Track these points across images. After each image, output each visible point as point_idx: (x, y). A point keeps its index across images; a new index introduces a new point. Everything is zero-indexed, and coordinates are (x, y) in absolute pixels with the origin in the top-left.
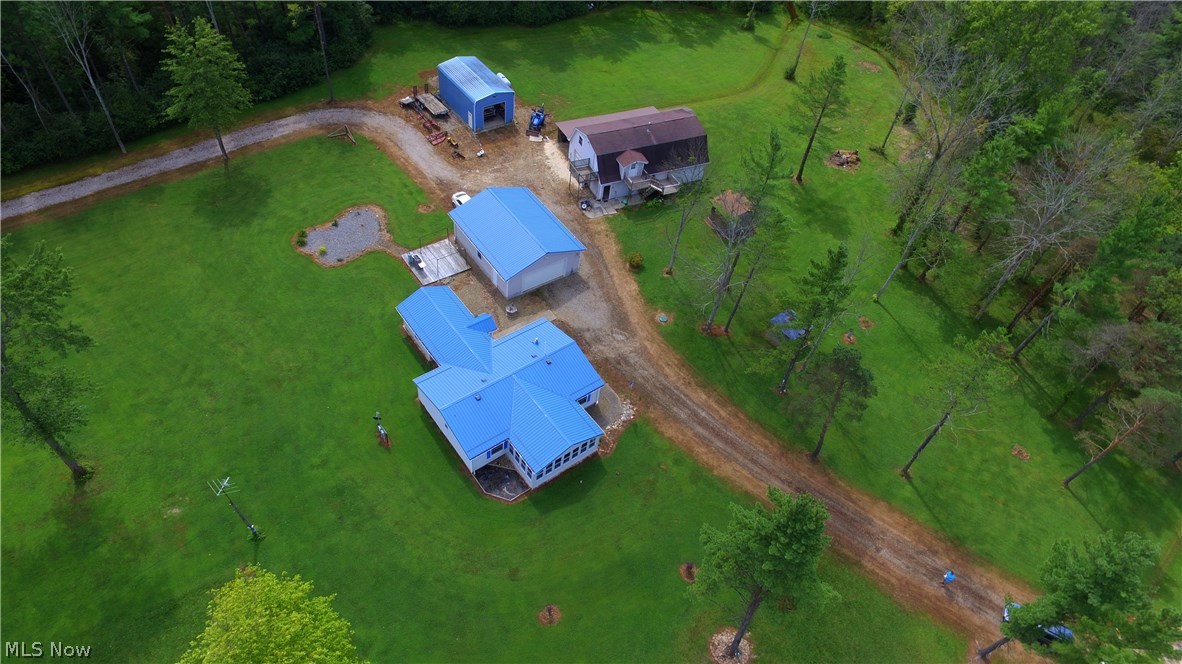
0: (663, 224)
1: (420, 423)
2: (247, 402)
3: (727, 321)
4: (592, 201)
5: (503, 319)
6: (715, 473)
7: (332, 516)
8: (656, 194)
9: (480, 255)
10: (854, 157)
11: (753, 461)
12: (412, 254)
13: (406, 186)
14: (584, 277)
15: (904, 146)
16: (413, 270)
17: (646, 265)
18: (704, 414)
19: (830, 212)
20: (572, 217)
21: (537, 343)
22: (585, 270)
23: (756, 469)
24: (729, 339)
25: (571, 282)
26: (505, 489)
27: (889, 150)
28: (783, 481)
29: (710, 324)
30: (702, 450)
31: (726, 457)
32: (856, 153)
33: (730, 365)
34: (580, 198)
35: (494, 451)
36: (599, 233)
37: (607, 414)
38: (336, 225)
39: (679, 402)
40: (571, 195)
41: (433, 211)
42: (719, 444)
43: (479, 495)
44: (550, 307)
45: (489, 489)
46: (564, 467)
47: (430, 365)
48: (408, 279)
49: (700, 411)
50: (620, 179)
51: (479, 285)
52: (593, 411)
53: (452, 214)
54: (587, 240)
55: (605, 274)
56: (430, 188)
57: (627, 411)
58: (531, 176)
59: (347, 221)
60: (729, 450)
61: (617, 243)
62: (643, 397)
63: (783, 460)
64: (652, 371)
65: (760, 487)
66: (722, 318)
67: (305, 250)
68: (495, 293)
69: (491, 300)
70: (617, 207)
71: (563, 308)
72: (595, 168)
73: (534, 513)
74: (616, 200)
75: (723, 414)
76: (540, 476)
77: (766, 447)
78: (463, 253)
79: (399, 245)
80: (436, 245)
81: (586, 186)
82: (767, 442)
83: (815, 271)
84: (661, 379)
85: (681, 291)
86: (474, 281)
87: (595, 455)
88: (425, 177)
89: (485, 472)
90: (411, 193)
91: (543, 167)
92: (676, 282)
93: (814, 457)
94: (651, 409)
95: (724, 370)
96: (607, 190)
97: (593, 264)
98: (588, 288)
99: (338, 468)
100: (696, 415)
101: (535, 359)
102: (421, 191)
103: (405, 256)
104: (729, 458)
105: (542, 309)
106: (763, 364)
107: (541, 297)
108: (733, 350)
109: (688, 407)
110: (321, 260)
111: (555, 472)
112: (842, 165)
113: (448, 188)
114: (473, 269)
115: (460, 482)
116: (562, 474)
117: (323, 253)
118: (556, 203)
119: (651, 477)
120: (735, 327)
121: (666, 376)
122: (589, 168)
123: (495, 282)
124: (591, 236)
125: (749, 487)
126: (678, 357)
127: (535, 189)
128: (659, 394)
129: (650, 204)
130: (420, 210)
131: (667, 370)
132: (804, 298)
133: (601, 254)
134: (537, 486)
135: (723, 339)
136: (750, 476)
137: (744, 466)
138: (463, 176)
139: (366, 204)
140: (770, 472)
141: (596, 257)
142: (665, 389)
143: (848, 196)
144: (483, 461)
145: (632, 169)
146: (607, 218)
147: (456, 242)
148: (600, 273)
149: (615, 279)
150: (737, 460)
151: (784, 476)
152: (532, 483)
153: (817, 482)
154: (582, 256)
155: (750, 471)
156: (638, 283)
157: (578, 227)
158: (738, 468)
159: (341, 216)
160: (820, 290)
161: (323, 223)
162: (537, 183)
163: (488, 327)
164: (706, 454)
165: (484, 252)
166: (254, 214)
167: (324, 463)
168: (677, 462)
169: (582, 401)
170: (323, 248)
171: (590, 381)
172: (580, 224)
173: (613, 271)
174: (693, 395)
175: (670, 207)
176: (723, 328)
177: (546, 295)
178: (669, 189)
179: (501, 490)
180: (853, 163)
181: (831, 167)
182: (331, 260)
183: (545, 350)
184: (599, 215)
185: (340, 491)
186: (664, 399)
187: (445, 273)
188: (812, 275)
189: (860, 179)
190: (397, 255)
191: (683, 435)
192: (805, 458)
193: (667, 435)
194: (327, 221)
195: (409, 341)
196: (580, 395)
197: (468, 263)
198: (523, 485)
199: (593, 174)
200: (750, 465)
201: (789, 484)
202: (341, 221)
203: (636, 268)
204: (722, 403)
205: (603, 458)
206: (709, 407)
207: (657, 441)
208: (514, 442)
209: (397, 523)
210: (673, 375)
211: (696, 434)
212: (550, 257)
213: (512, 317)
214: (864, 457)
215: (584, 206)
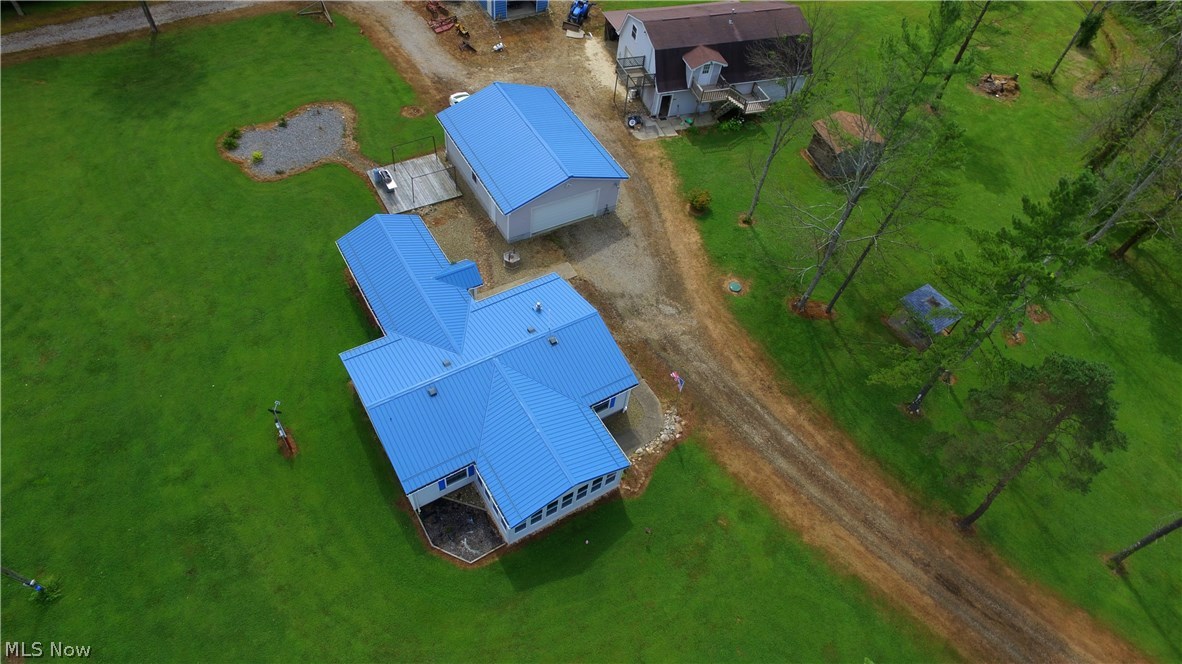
0: (739, 155)
1: (348, 422)
3: (831, 297)
4: (644, 118)
5: (498, 271)
6: (806, 538)
7: (178, 568)
8: (735, 112)
9: (474, 178)
10: (1012, 83)
11: (866, 522)
12: (381, 170)
13: (390, 82)
14: (624, 220)
15: (1080, 75)
16: (380, 192)
17: (713, 207)
18: (790, 439)
20: (614, 137)
21: (539, 310)
22: (625, 209)
23: (871, 537)
24: (832, 323)
25: (604, 225)
26: (464, 542)
27: (1060, 79)
28: (915, 562)
29: (805, 300)
30: (784, 498)
31: (823, 513)
32: (1015, 78)
33: (833, 365)
34: (631, 114)
35: (450, 481)
36: (651, 161)
37: (638, 426)
38: (283, 125)
39: (753, 417)
40: (614, 107)
41: (422, 115)
42: (814, 491)
43: (422, 549)
44: (570, 258)
45: (439, 539)
46: (561, 513)
47: (373, 331)
48: (371, 199)
49: (784, 433)
50: (686, 87)
51: (470, 220)
52: (618, 425)
53: (442, 117)
54: (633, 169)
55: (654, 217)
56: (423, 87)
57: (672, 426)
58: (564, 80)
59: (301, 122)
60: (829, 501)
61: (676, 175)
62: (696, 404)
63: (916, 524)
64: (713, 364)
65: (878, 569)
66: (823, 294)
67: (234, 155)
68: (492, 232)
69: (484, 243)
70: (677, 128)
71: (589, 260)
72: (652, 69)
73: (506, 587)
74: (678, 118)
75: (821, 440)
76: (518, 529)
77: (888, 500)
78: (454, 174)
79: (366, 158)
80: (419, 161)
81: (638, 96)
82: (889, 492)
84: (727, 378)
85: (764, 248)
86: (463, 215)
87: (615, 494)
88: (418, 72)
89: (436, 510)
90: (395, 91)
91: (580, 69)
92: (756, 236)
93: (966, 524)
94: (709, 424)
95: (824, 372)
96: (666, 101)
97: (638, 202)
98: (628, 235)
99: (206, 486)
100: (775, 438)
101: (532, 336)
102: (410, 89)
103: (371, 173)
104: (828, 516)
105: (558, 260)
107: (560, 242)
108: (837, 341)
109: (766, 426)
110: (255, 171)
111: (547, 521)
112: (994, 93)
113: (446, 87)
114: (465, 197)
115: (394, 524)
116: (560, 523)
117: (258, 161)
118: (595, 116)
119: (702, 539)
120: (841, 306)
121: (735, 374)
122: (643, 70)
123: (493, 217)
124: (639, 164)
125: (859, 567)
126: (754, 345)
127: (567, 97)
128: (723, 403)
129: (725, 126)
130: (404, 114)
131: (737, 366)
133: (650, 190)
134: (516, 540)
135: (823, 323)
136: (862, 549)
137: (852, 530)
138: (470, 75)
139: (330, 101)
140: (894, 544)
141: (643, 194)
142: (731, 395)
144: (432, 494)
145: (703, 73)
146: (663, 141)
147: (448, 159)
148: (647, 215)
149: (668, 224)
150: (841, 519)
151: (918, 554)
152: (510, 537)
153: (970, 568)
154: (622, 189)
155: (862, 540)
156: (702, 232)
157: (621, 151)
158: (843, 533)
159: (293, 114)
161: (266, 122)
162: (571, 90)
163: (470, 282)
164: (792, 505)
165: (480, 173)
166: (174, 104)
167: (187, 476)
168: (745, 515)
169: (598, 408)
170: (257, 153)
171: (616, 374)
172: (625, 148)
173: (666, 214)
174: (775, 408)
175: (754, 132)
176: (824, 307)
177: (566, 240)
178: (753, 107)
179: (458, 543)
181: (979, 95)
182: (267, 171)
183: (547, 324)
184: (653, 136)
185: (200, 526)
186: (729, 410)
187: (425, 199)
189: (1020, 113)
190: (361, 171)
191: (758, 471)
192: (949, 522)
193: (731, 469)
194: (274, 120)
195: (354, 293)
196: (598, 398)
197: (458, 188)
198: (495, 536)
199: (647, 77)
200: (862, 530)
201: (926, 567)
202: (291, 121)
203: (700, 211)
204: (823, 421)
205: (627, 501)
206: (799, 428)
207: (715, 478)
208: (481, 471)
209: (280, 589)
210: (745, 373)
211: (778, 472)
212: (575, 183)
213: (513, 268)
214: (1045, 530)
215: (632, 123)
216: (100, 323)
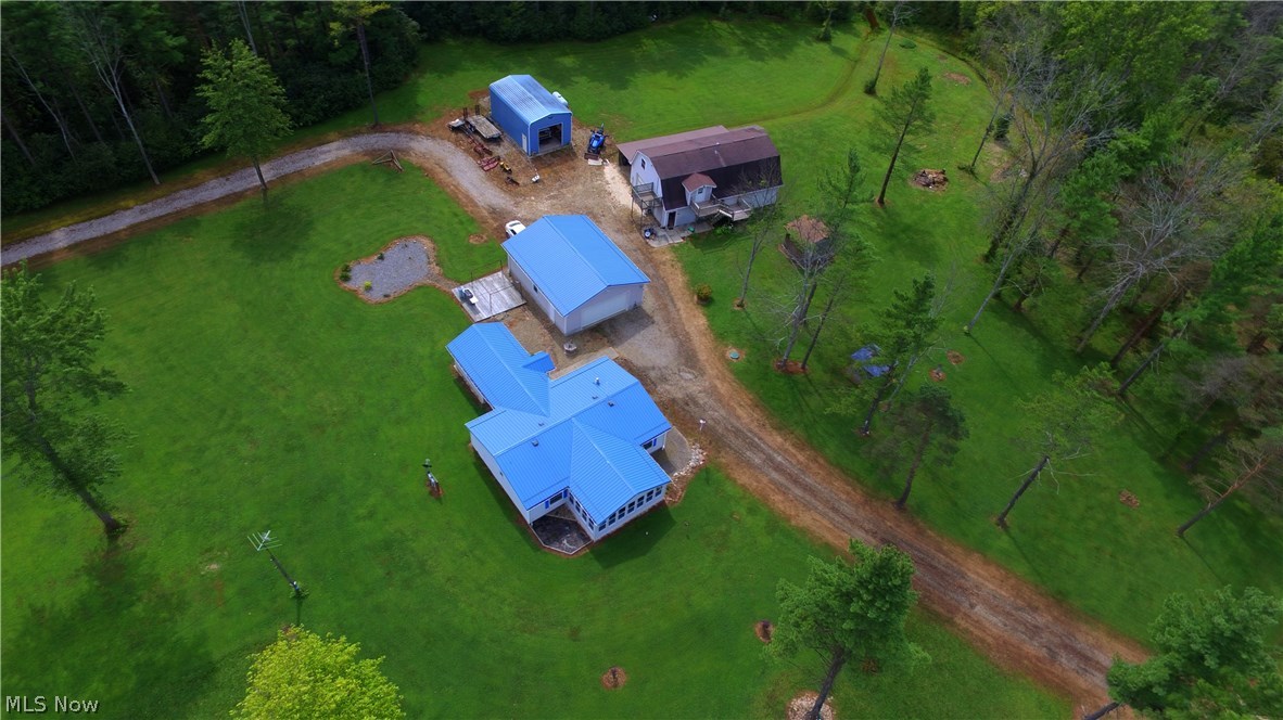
0: (733, 252)
1: (473, 471)
2: (289, 450)
3: (804, 356)
4: (656, 229)
5: (561, 357)
6: (793, 523)
7: (380, 572)
8: (725, 220)
9: (536, 289)
10: (941, 177)
11: (834, 509)
12: (463, 289)
13: (456, 215)
14: (649, 312)
15: (995, 164)
16: (465, 305)
17: (713, 296)
18: (779, 459)
19: (915, 237)
20: (634, 247)
21: (598, 383)
22: (649, 303)
23: (837, 518)
24: (806, 376)
25: (634, 317)
26: (565, 542)
27: (980, 168)
28: (867, 532)
29: (786, 361)
30: (778, 498)
31: (805, 505)
32: (943, 172)
33: (808, 405)
34: (645, 226)
35: (553, 500)
36: (664, 263)
37: (674, 459)
38: (381, 258)
39: (753, 446)
40: (633, 222)
41: (486, 241)
42: (798, 492)
43: (537, 548)
44: (612, 344)
45: (548, 541)
46: (628, 517)
47: (484, 408)
48: (459, 316)
49: (775, 455)
50: (686, 205)
51: (535, 321)
52: (659, 456)
53: (506, 245)
54: (651, 271)
55: (671, 308)
56: (482, 217)
57: (696, 456)
58: (590, 202)
59: (394, 254)
60: (808, 498)
61: (684, 274)
62: (712, 439)
63: (867, 508)
64: (723, 412)
65: (842, 538)
66: (798, 354)
67: (349, 285)
68: (553, 329)
69: (548, 337)
70: (683, 235)
71: (626, 344)
72: (660, 194)
73: (596, 567)
74: (683, 228)
75: (801, 457)
76: (602, 527)
77: (848, 494)
78: (518, 287)
79: (449, 279)
80: (489, 278)
81: (650, 212)
82: (849, 488)
83: (899, 303)
84: (734, 421)
85: (754, 324)
86: (529, 317)
87: (662, 504)
88: (476, 205)
89: (543, 523)
90: (461, 223)
91: (602, 192)
92: (748, 315)
93: (901, 504)
94: (723, 453)
95: (802, 411)
96: (672, 216)
97: (658, 296)
98: (653, 323)
99: (385, 520)
100: (770, 459)
101: (596, 401)
102: (472, 220)
103: (456, 291)
104: (808, 507)
105: (603, 346)
106: (845, 405)
107: (602, 333)
108: (811, 389)
109: (762, 451)
110: (365, 296)
111: (619, 523)
112: (928, 185)
113: (501, 216)
114: (529, 303)
115: (516, 534)
116: (627, 525)
117: (369, 289)
118: (618, 231)
119: (724, 528)
120: (812, 363)
121: (739, 418)
122: (653, 193)
123: (552, 318)
124: (656, 267)
125: (830, 538)
126: (751, 397)
127: (595, 217)
128: (731, 437)
129: (718, 231)
130: (471, 241)
131: (740, 411)
132: (887, 332)
133: (666, 286)
134: (599, 538)
135: (800, 377)
136: (831, 526)
137: (824, 515)
138: (517, 204)
139: (413, 236)
140: (853, 521)
141: (661, 290)
142: (737, 432)
143: (934, 220)
144: (541, 511)
145: (699, 194)
146: (672, 247)
147: (511, 275)
148: (666, 306)
149: (682, 312)
150: (816, 508)
151: (867, 526)
152: (594, 535)
153: (905, 532)
154: (645, 287)
155: (831, 520)
156: (708, 316)
157: (641, 257)
158: (818, 517)
159: (387, 249)
160: (904, 323)
161: (368, 256)
162: (597, 210)
163: (545, 366)
164: (783, 502)
165: (540, 286)
166: (295, 248)
167: (371, 515)
168: (752, 511)
169: (647, 446)
170: (368, 283)
171: (656, 423)
172: (644, 255)
173: (680, 305)
174: (768, 439)
175: (741, 235)
176: (800, 365)
177: (608, 330)
178: (739, 215)
179: (561, 543)
180: (939, 183)
181: (916, 188)
182: (377, 295)
183: (606, 391)
184: (664, 243)
185: (388, 545)
186: (735, 442)
187: (499, 308)
188: (896, 307)
189: (948, 201)
190: (447, 290)
191: (758, 481)
192: (890, 505)
193: (739, 482)
194: (373, 254)
195: (461, 382)
196: (646, 439)
197: (523, 297)
198: (584, 537)
199: (657, 200)
200: (831, 514)
201: (874, 534)
202: (387, 254)
203: (705, 300)
204: (801, 447)
205: (670, 508)
206: (786, 451)
207: (729, 488)
208: (573, 491)
209: (449, 579)
210: (746, 416)
211: (772, 481)
212: (612, 290)
213: (572, 355)
214: (955, 504)
215: (648, 234)
216: (284, 418)
